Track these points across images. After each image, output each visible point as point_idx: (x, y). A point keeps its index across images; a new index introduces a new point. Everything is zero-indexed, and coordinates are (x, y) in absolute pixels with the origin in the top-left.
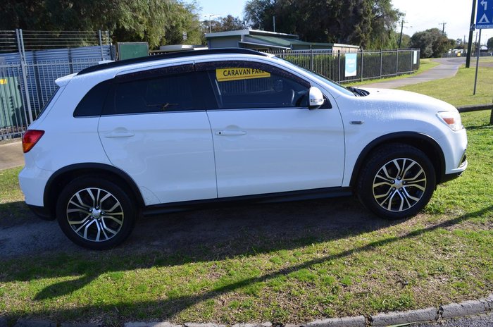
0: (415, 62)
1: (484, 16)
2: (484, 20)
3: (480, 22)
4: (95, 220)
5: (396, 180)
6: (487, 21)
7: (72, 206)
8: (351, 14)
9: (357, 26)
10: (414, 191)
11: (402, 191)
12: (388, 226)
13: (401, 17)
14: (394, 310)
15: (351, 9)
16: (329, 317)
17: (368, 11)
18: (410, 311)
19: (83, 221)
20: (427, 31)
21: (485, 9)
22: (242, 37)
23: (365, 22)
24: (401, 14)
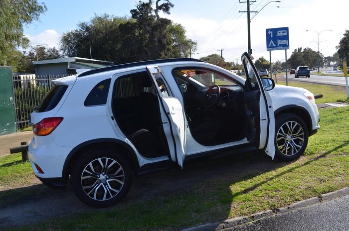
0: (213, 81)
1: (272, 42)
2: (272, 45)
3: (269, 46)
4: (102, 184)
5: (288, 136)
6: (274, 45)
7: (86, 174)
8: (156, 44)
9: (162, 53)
10: (297, 141)
11: (291, 142)
12: (290, 163)
13: (194, 45)
14: (329, 192)
15: (156, 39)
16: (299, 201)
17: (170, 41)
18: (336, 191)
19: (93, 186)
20: (209, 56)
21: (272, 36)
22: (69, 64)
23: (168, 50)
24: (193, 43)
